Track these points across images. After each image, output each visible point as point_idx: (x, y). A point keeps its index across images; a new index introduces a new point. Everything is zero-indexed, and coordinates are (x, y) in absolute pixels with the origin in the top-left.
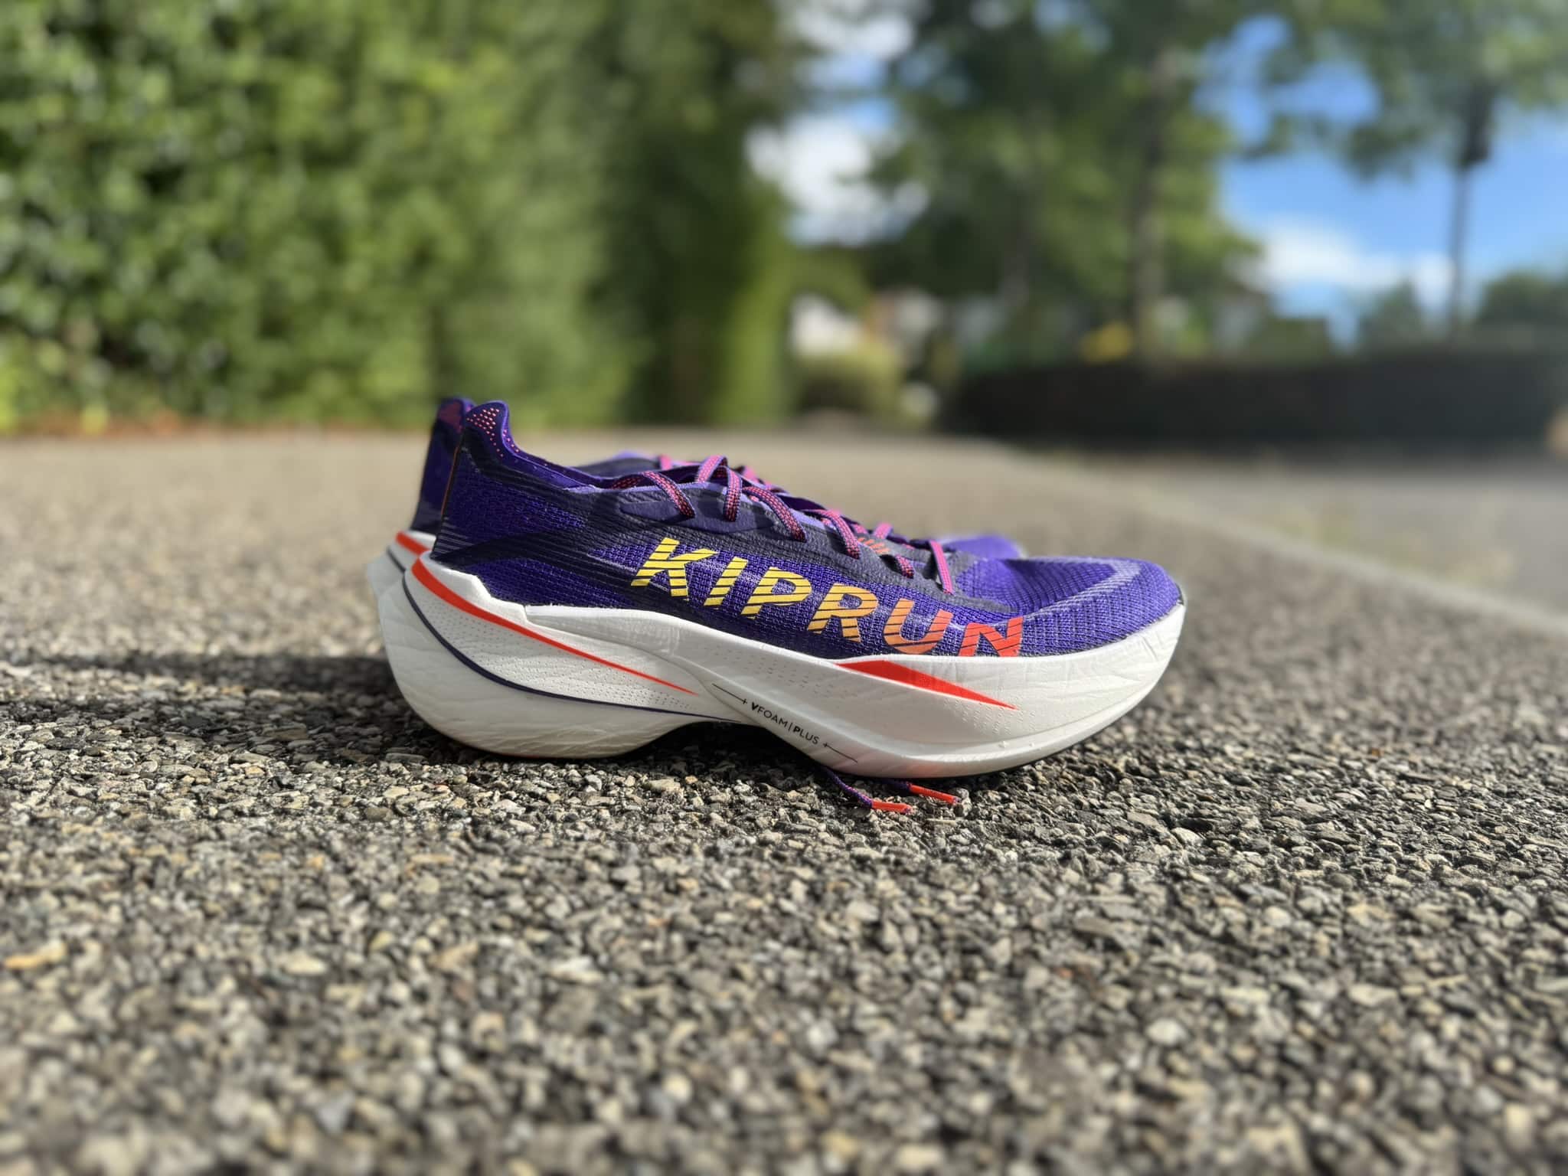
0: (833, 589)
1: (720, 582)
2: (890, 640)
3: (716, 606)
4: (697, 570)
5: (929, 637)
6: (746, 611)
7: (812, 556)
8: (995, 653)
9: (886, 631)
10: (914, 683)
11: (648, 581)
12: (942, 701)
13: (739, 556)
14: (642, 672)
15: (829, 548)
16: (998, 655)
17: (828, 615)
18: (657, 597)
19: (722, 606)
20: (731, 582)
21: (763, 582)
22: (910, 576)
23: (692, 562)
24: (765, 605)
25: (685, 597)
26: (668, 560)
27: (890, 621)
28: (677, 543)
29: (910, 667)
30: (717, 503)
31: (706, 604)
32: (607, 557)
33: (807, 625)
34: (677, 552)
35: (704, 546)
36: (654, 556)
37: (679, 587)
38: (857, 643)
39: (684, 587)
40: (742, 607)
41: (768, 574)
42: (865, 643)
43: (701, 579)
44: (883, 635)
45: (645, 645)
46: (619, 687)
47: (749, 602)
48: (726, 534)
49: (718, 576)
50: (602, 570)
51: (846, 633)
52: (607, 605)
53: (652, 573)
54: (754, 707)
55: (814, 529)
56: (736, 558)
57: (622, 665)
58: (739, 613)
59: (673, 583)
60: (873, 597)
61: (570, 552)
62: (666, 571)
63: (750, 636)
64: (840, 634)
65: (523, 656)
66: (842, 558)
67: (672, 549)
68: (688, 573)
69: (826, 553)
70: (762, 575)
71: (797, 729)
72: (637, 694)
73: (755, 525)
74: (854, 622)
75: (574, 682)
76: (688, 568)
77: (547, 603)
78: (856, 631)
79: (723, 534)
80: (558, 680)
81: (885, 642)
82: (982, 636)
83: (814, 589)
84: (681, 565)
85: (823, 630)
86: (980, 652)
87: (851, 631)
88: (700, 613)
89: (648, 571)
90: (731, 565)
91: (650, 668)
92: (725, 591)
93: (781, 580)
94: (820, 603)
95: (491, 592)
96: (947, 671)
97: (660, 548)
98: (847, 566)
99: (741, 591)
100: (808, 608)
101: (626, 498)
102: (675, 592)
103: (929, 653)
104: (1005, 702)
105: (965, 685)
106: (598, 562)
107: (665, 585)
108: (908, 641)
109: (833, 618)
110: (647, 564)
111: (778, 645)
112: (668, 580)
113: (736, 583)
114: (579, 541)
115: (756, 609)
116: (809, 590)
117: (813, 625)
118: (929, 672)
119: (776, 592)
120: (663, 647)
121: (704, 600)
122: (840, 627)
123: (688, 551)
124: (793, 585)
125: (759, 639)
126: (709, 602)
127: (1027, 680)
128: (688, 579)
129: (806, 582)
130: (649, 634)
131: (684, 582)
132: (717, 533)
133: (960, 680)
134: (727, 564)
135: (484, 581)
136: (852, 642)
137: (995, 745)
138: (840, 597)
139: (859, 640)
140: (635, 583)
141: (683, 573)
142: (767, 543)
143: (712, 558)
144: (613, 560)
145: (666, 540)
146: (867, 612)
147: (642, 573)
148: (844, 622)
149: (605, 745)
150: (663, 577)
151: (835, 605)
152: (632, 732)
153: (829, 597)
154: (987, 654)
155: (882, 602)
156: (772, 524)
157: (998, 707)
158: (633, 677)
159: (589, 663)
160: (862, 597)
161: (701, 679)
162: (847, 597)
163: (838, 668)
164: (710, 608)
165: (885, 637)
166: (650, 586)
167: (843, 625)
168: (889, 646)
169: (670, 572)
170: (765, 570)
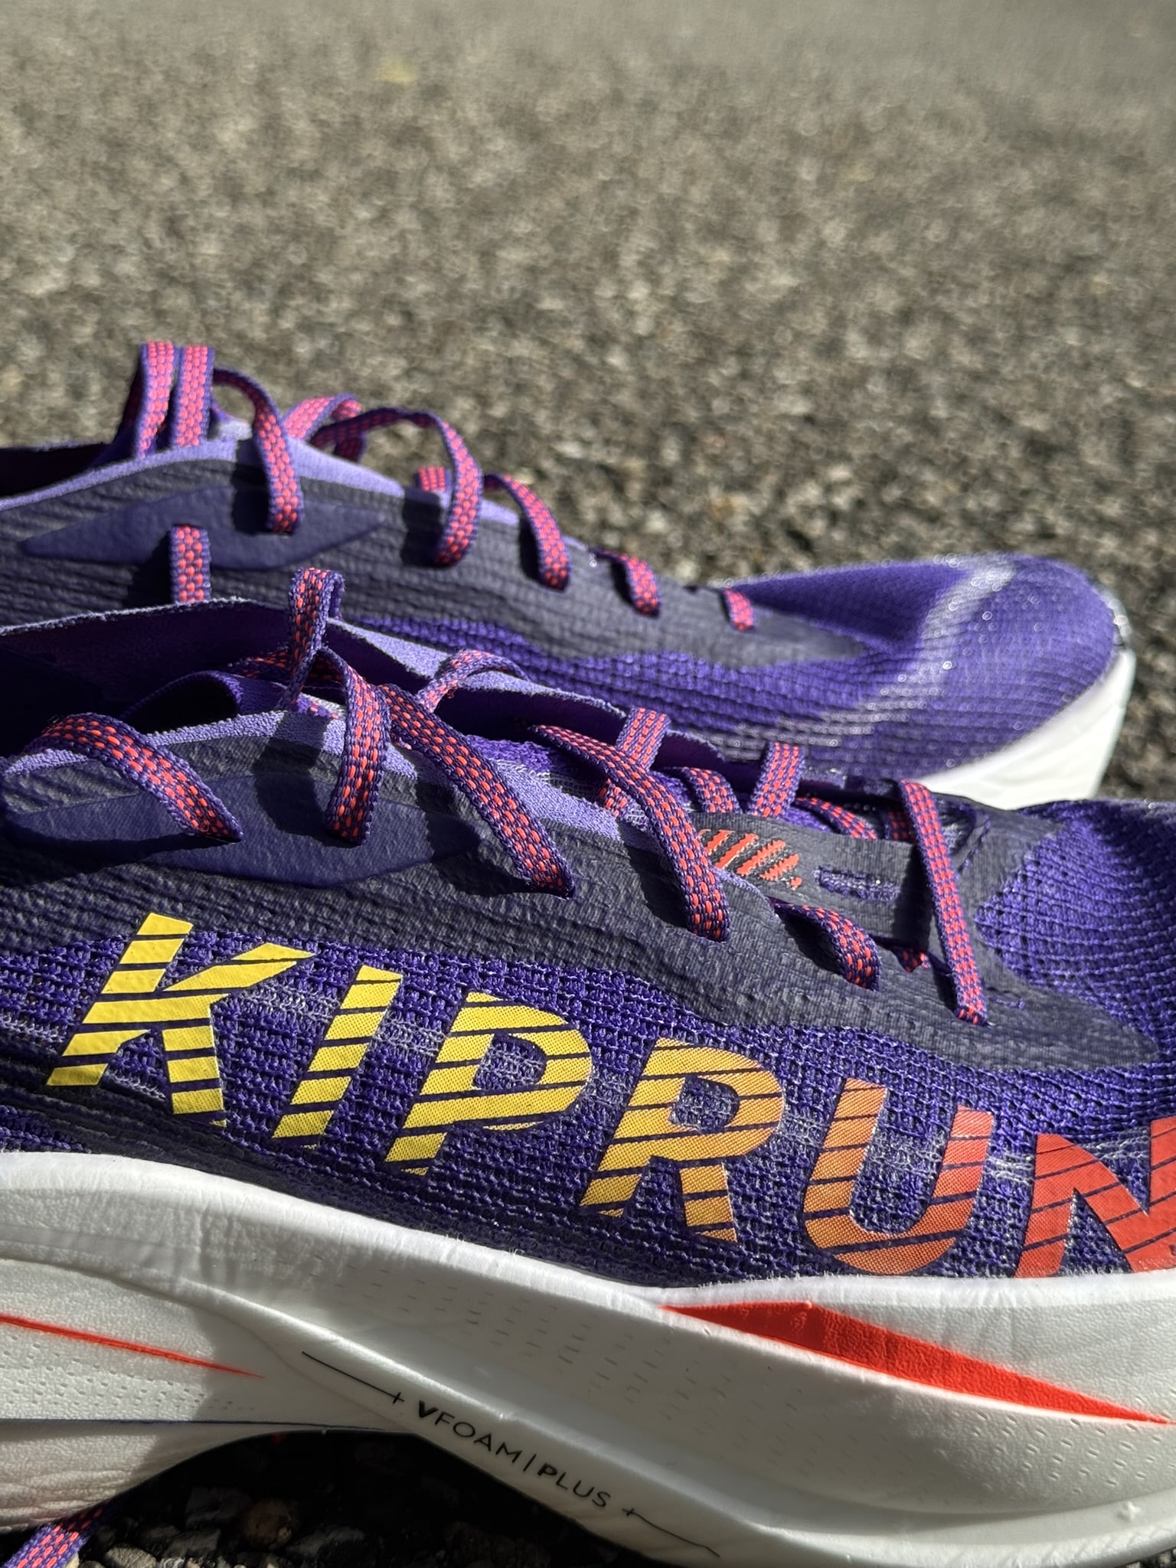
1: (324, 1059)
2: (822, 1233)
3: (311, 1139)
4: (252, 1021)
5: (939, 1218)
6: (402, 1150)
7: (589, 940)
8: (1118, 1261)
9: (810, 1206)
10: (892, 1371)
11: (99, 1070)
13: (375, 962)
16: (1127, 1268)
17: (636, 1155)
18: (130, 1115)
19: (328, 1138)
20: (353, 1057)
21: (452, 1049)
22: (869, 981)
23: (233, 992)
24: (456, 1131)
25: (216, 1114)
26: (159, 994)
27: (827, 1168)
28: (186, 927)
29: (877, 1320)
30: (308, 787)
33: (580, 1193)
34: (186, 963)
35: (269, 931)
36: (118, 982)
37: (197, 1083)
38: (727, 1245)
39: (209, 1084)
40: (389, 1140)
41: (466, 1019)
42: (751, 1245)
43: (263, 1053)
44: (803, 1216)
47: (410, 1123)
48: (336, 887)
49: (315, 1038)
51: (697, 1213)
53: (110, 1043)
54: (423, 1411)
55: (591, 841)
56: (366, 972)
58: (379, 1157)
59: (178, 1071)
60: (770, 1082)
62: (155, 1029)
64: (677, 1220)
66: (676, 941)
67: (168, 952)
68: (221, 1036)
69: (630, 929)
70: (446, 1027)
71: (547, 1468)
73: (421, 848)
74: (719, 1176)
76: (222, 1015)
78: (721, 1210)
79: (324, 886)
81: (806, 1238)
82: (1082, 1205)
83: (599, 1067)
84: (201, 1006)
85: (628, 1205)
86: (1078, 1261)
87: (709, 1212)
88: (265, 1158)
90: (356, 997)
92: (335, 1089)
93: (502, 1038)
94: (617, 1117)
96: (984, 1334)
97: (135, 953)
98: (694, 970)
99: (386, 1084)
100: (584, 1132)
101: (19, 792)
102: (184, 1102)
103: (934, 1269)
104: (1143, 1410)
105: (1036, 1371)
107: (153, 1082)
108: (874, 1236)
109: (658, 1164)
110: (99, 1012)
112: (162, 1065)
113: (368, 1063)
115: (429, 1146)
116: (585, 1069)
117: (601, 1192)
118: (934, 1337)
119: (488, 1085)
120: (157, 1258)
121: (274, 1123)
122: (678, 1197)
123: (222, 956)
124: (539, 1054)
126: (290, 1126)
128: (221, 1054)
129: (573, 1041)
131: (209, 1068)
132: (305, 886)
133: (1022, 1353)
134: (342, 993)
136: (713, 1243)
137: (1102, 1515)
138: (672, 1091)
139: (732, 1235)
140: (61, 1077)
141: (206, 1037)
142: (457, 908)
143: (293, 976)
145: (154, 923)
146: (756, 1139)
148: (693, 1180)
150: (145, 1052)
151: (658, 1122)
153: (645, 1092)
154: (1097, 1266)
155: (798, 1102)
156: (476, 840)
160: (742, 1084)
161: (267, 1339)
162: (696, 1085)
163: (674, 1320)
164: (293, 1144)
165: (809, 1224)
166: (105, 1083)
167: (687, 1189)
168: (819, 1252)
169: (167, 1034)
170: (453, 1008)
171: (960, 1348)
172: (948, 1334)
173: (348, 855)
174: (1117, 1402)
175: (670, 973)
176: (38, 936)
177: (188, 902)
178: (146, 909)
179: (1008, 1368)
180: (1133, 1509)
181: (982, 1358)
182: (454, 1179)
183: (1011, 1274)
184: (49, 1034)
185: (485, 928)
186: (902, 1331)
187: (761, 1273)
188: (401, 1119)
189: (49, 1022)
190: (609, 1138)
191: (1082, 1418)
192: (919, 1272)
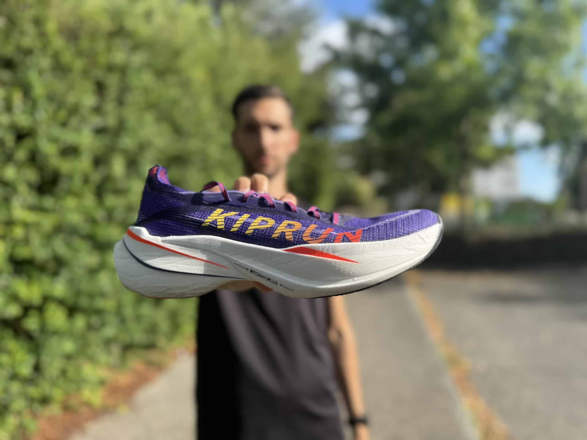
0: (284, 222)
1: (238, 222)
2: (305, 239)
3: (235, 231)
4: (229, 219)
5: (322, 237)
6: (247, 232)
8: (349, 241)
11: (208, 223)
13: (247, 213)
14: (206, 260)
16: (351, 242)
17: (280, 231)
18: (212, 230)
19: (238, 231)
20: (242, 222)
21: (255, 221)
22: (319, 218)
23: (227, 216)
24: (255, 230)
25: (223, 229)
26: (218, 216)
27: (306, 232)
28: (222, 210)
29: (312, 248)
31: (231, 231)
32: (193, 216)
33: (271, 236)
34: (222, 213)
36: (212, 215)
37: (221, 225)
38: (291, 241)
39: (223, 225)
40: (246, 231)
41: (258, 219)
42: (295, 241)
43: (229, 222)
44: (302, 237)
45: (207, 249)
46: (197, 267)
47: (248, 229)
49: (237, 220)
50: (192, 221)
51: (287, 237)
52: (193, 234)
53: (210, 221)
54: (251, 271)
56: (245, 214)
57: (197, 257)
58: (244, 233)
60: (300, 224)
61: (180, 216)
62: (216, 220)
63: (248, 242)
65: (160, 257)
67: (220, 212)
68: (225, 220)
69: (283, 211)
70: (255, 219)
71: (269, 279)
73: (257, 203)
74: (291, 233)
75: (179, 265)
76: (225, 218)
77: (169, 235)
78: (292, 237)
79: (241, 206)
80: (172, 265)
81: (303, 240)
82: (345, 236)
83: (275, 223)
84: (223, 217)
85: (278, 237)
87: (289, 237)
88: (229, 235)
89: (209, 219)
90: (243, 217)
92: (239, 225)
94: (277, 227)
95: (150, 234)
96: (328, 249)
97: (215, 212)
98: (291, 215)
100: (272, 229)
102: (219, 227)
103: (321, 243)
104: (354, 261)
105: (336, 254)
106: (190, 218)
107: (215, 225)
108: (312, 239)
109: (282, 232)
110: (209, 218)
111: (260, 245)
112: (216, 223)
113: (244, 222)
114: (183, 211)
115: (251, 231)
116: (274, 223)
117: (274, 236)
119: (260, 225)
121: (230, 229)
122: (285, 235)
123: (226, 213)
124: (268, 222)
125: (252, 243)
126: (233, 230)
127: (363, 251)
128: (225, 222)
129: (273, 221)
130: (208, 244)
131: (223, 223)
133: (334, 252)
134: (241, 216)
135: (148, 230)
136: (289, 241)
138: (285, 225)
139: (292, 240)
140: (204, 225)
141: (223, 220)
143: (236, 215)
144: (196, 217)
145: (218, 210)
146: (296, 229)
147: (206, 221)
150: (215, 222)
151: (284, 228)
153: (281, 225)
154: (347, 242)
155: (303, 226)
157: (351, 262)
158: (202, 262)
159: (186, 258)
160: (295, 224)
161: (230, 261)
162: (289, 225)
163: (284, 252)
165: (303, 238)
166: (209, 225)
167: (286, 234)
168: (305, 241)
169: (218, 220)
172: (322, 250)
173: (245, 203)
174: (350, 259)
175: (288, 215)
176: (203, 210)
177: (223, 208)
178: (218, 208)
179: (332, 254)
180: (355, 279)
181: (328, 253)
182: (254, 236)
183: (333, 243)
184: (202, 220)
185: (263, 211)
186: (316, 249)
187: (296, 245)
188: (247, 228)
189: (204, 218)
190: (276, 230)
191: (344, 261)
192: (319, 243)
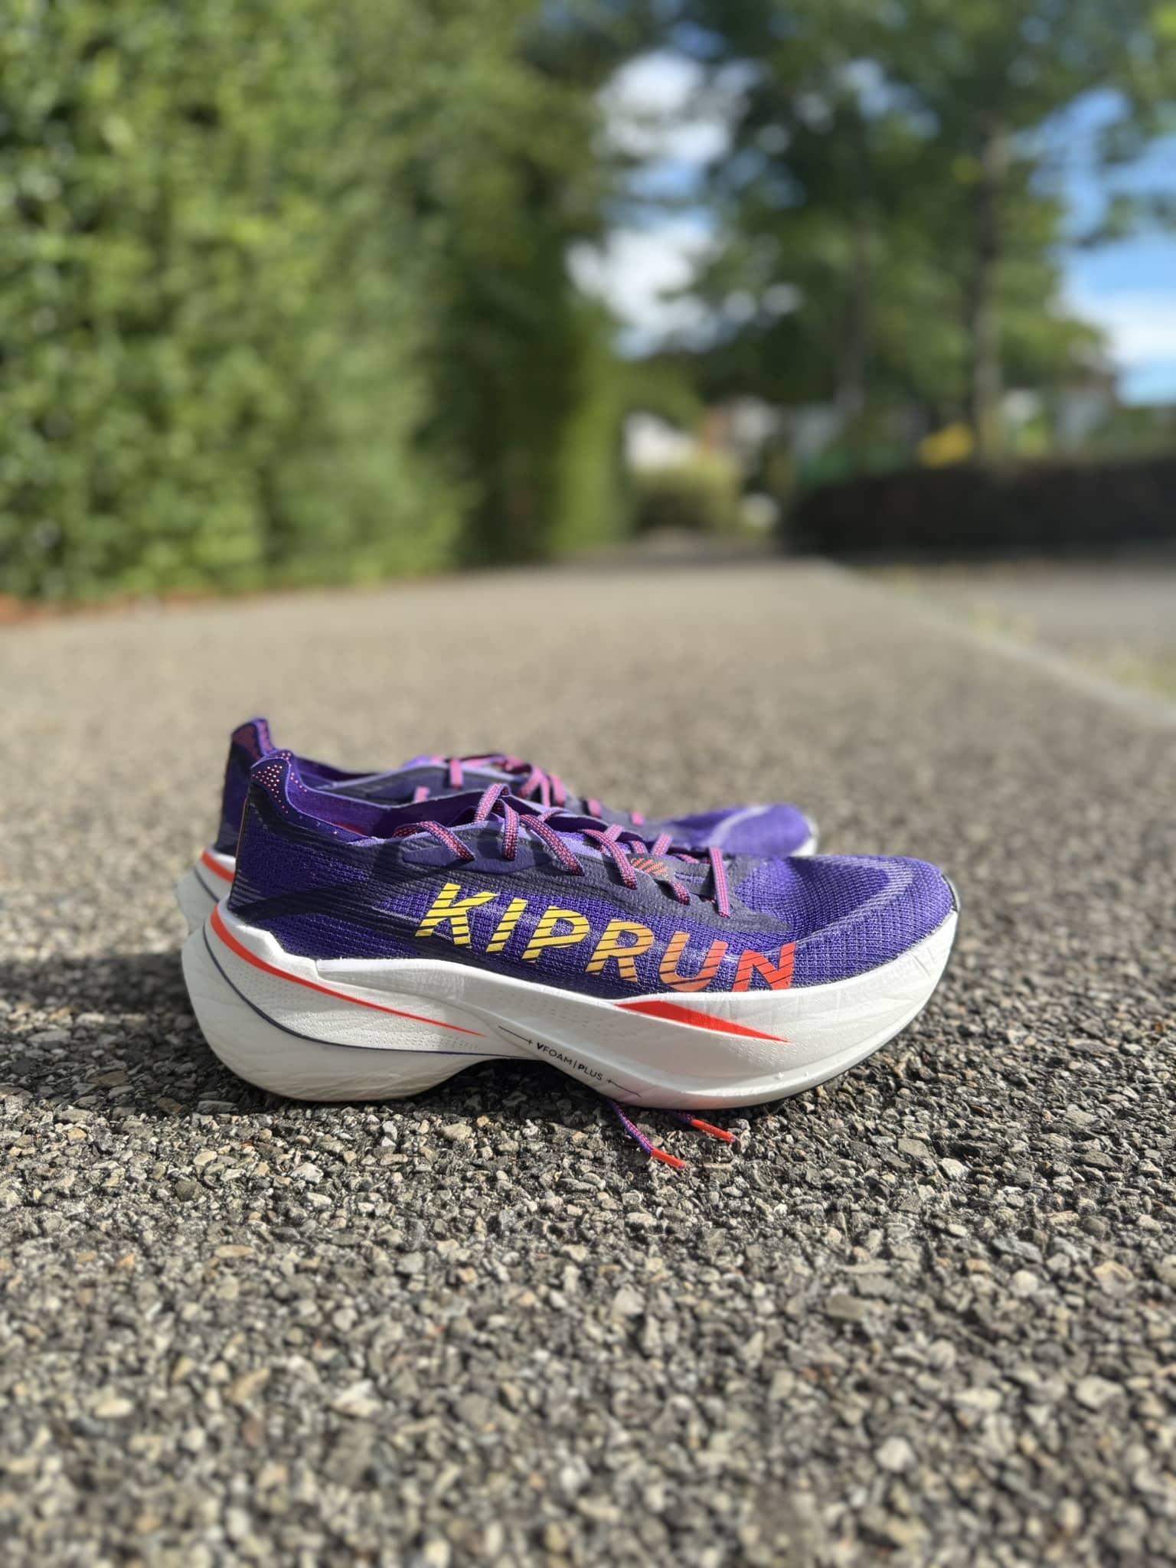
0: (610, 927)
1: (502, 927)
2: (666, 979)
3: (498, 952)
4: (479, 916)
5: (704, 973)
6: (527, 955)
7: (590, 890)
8: (767, 986)
9: (661, 970)
10: (690, 1023)
11: (431, 931)
12: (717, 1039)
13: (519, 897)
14: (431, 1018)
15: (606, 881)
16: (771, 989)
17: (605, 955)
18: (441, 946)
19: (503, 951)
20: (511, 926)
21: (543, 923)
22: (687, 903)
23: (473, 907)
24: (544, 948)
25: (467, 945)
26: (450, 907)
27: (666, 958)
28: (458, 887)
29: (684, 1006)
30: (496, 843)
31: (488, 950)
32: (391, 909)
33: (585, 968)
34: (459, 898)
35: (485, 889)
36: (437, 904)
37: (462, 934)
38: (634, 983)
39: (466, 935)
40: (523, 952)
41: (547, 914)
42: (642, 983)
43: (482, 924)
44: (659, 973)
45: (431, 992)
46: (410, 1034)
47: (530, 946)
48: (506, 874)
49: (498, 921)
50: (387, 922)
51: (624, 973)
52: (394, 956)
53: (435, 922)
54: (539, 1047)
55: (591, 860)
56: (516, 900)
57: (411, 1013)
58: (520, 957)
59: (455, 931)
60: (649, 932)
61: (356, 906)
62: (448, 918)
63: (531, 979)
64: (617, 975)
65: (318, 1010)
66: (619, 890)
67: (453, 894)
68: (469, 920)
69: (603, 886)
70: (541, 916)
71: (581, 1067)
72: (427, 1039)
73: (533, 862)
74: (631, 961)
75: (366, 1032)
76: (469, 913)
77: (336, 956)
78: (633, 971)
79: (502, 874)
80: (350, 1031)
81: (660, 980)
82: (755, 968)
83: (591, 928)
84: (463, 911)
85: (601, 971)
86: (754, 986)
87: (628, 972)
88: (482, 959)
89: (430, 922)
90: (512, 907)
91: (438, 1015)
92: (505, 936)
93: (560, 920)
94: (597, 943)
95: (283, 947)
96: (720, 1009)
97: (442, 895)
98: (625, 898)
99: (522, 934)
100: (587, 948)
101: (406, 846)
102: (458, 941)
103: (703, 990)
104: (779, 1037)
105: (740, 1022)
106: (383, 914)
107: (448, 934)
108: (683, 979)
109: (611, 957)
110: (431, 913)
111: (559, 986)
112: (451, 928)
113: (517, 927)
114: (364, 894)
115: (536, 953)
116: (587, 929)
117: (592, 967)
118: (704, 1011)
119: (555, 934)
120: (450, 993)
121: (486, 947)
122: (618, 968)
123: (469, 896)
124: (572, 924)
125: (541, 981)
126: (491, 948)
127: (799, 1013)
128: (469, 926)
129: (584, 920)
130: (435, 983)
131: (466, 930)
132: (496, 874)
133: (735, 1017)
134: (508, 906)
135: (276, 937)
136: (629, 982)
137: (770, 1078)
138: (616, 935)
139: (636, 980)
140: (419, 933)
141: (464, 920)
142: (546, 880)
143: (493, 901)
144: (397, 912)
145: (448, 886)
146: (643, 949)
147: (426, 922)
148: (622, 962)
149: (400, 1088)
150: (446, 925)
151: (612, 944)
152: (426, 1073)
153: (606, 936)
154: (760, 988)
155: (658, 938)
156: (551, 859)
157: (772, 1041)
158: (422, 1024)
159: (382, 1014)
160: (639, 933)
161: (487, 1021)
162: (624, 934)
163: (617, 1009)
164: (492, 954)
165: (662, 976)
166: (433, 935)
167: (620, 965)
168: (665, 985)
169: (452, 920)
170: (544, 910)
171: (713, 1015)
172: (708, 1010)
173: (510, 864)
175: (617, 899)
176: (413, 890)
177: (459, 879)
178: (446, 881)
179: (730, 1021)
180: (781, 1075)
181: (721, 1018)
182: (544, 964)
183: (730, 991)
184: (416, 920)
185: (555, 887)
186: (693, 1009)
187: (646, 993)
188: (527, 945)
189: (417, 916)
190: (595, 950)
192: (699, 991)
